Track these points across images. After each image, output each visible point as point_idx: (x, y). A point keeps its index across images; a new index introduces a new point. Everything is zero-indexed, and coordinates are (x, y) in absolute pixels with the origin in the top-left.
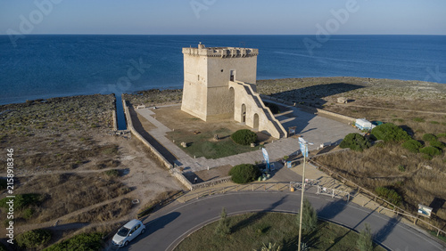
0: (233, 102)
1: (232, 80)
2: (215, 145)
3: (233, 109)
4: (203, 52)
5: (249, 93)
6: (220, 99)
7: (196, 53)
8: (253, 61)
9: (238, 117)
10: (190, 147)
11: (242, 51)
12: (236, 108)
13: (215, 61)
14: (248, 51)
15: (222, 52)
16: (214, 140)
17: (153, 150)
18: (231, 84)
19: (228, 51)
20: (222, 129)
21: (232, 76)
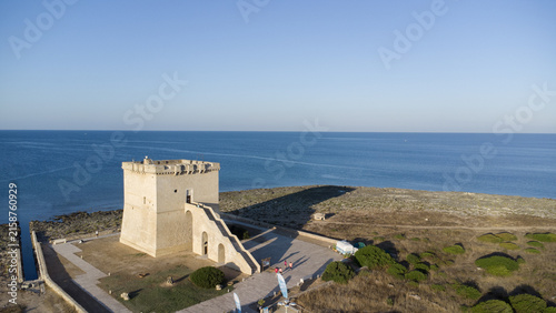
0: (191, 229)
1: (188, 201)
2: (168, 291)
3: (191, 239)
4: (149, 168)
5: (211, 218)
6: (172, 227)
7: (141, 169)
8: (213, 177)
9: (197, 249)
10: (137, 299)
11: (201, 165)
12: (194, 237)
13: (166, 179)
14: (207, 166)
15: (176, 168)
16: (168, 284)
18: (188, 207)
19: (183, 167)
20: (179, 267)
21: (189, 197)
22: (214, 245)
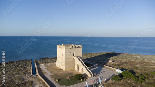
0: (74, 63)
1: (74, 56)
2: (68, 80)
3: (74, 66)
4: (64, 47)
5: (80, 61)
6: (69, 63)
7: (61, 47)
8: (81, 49)
9: (76, 69)
10: (60, 81)
11: (77, 46)
12: (75, 66)
13: (68, 50)
14: (79, 46)
15: (70, 47)
16: (68, 78)
17: (46, 83)
18: (73, 57)
19: (72, 47)
20: (71, 73)
21: (74, 55)
22: (81, 68)
